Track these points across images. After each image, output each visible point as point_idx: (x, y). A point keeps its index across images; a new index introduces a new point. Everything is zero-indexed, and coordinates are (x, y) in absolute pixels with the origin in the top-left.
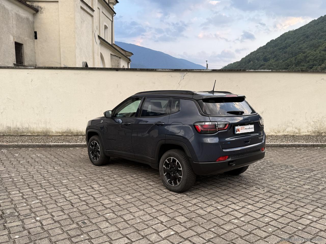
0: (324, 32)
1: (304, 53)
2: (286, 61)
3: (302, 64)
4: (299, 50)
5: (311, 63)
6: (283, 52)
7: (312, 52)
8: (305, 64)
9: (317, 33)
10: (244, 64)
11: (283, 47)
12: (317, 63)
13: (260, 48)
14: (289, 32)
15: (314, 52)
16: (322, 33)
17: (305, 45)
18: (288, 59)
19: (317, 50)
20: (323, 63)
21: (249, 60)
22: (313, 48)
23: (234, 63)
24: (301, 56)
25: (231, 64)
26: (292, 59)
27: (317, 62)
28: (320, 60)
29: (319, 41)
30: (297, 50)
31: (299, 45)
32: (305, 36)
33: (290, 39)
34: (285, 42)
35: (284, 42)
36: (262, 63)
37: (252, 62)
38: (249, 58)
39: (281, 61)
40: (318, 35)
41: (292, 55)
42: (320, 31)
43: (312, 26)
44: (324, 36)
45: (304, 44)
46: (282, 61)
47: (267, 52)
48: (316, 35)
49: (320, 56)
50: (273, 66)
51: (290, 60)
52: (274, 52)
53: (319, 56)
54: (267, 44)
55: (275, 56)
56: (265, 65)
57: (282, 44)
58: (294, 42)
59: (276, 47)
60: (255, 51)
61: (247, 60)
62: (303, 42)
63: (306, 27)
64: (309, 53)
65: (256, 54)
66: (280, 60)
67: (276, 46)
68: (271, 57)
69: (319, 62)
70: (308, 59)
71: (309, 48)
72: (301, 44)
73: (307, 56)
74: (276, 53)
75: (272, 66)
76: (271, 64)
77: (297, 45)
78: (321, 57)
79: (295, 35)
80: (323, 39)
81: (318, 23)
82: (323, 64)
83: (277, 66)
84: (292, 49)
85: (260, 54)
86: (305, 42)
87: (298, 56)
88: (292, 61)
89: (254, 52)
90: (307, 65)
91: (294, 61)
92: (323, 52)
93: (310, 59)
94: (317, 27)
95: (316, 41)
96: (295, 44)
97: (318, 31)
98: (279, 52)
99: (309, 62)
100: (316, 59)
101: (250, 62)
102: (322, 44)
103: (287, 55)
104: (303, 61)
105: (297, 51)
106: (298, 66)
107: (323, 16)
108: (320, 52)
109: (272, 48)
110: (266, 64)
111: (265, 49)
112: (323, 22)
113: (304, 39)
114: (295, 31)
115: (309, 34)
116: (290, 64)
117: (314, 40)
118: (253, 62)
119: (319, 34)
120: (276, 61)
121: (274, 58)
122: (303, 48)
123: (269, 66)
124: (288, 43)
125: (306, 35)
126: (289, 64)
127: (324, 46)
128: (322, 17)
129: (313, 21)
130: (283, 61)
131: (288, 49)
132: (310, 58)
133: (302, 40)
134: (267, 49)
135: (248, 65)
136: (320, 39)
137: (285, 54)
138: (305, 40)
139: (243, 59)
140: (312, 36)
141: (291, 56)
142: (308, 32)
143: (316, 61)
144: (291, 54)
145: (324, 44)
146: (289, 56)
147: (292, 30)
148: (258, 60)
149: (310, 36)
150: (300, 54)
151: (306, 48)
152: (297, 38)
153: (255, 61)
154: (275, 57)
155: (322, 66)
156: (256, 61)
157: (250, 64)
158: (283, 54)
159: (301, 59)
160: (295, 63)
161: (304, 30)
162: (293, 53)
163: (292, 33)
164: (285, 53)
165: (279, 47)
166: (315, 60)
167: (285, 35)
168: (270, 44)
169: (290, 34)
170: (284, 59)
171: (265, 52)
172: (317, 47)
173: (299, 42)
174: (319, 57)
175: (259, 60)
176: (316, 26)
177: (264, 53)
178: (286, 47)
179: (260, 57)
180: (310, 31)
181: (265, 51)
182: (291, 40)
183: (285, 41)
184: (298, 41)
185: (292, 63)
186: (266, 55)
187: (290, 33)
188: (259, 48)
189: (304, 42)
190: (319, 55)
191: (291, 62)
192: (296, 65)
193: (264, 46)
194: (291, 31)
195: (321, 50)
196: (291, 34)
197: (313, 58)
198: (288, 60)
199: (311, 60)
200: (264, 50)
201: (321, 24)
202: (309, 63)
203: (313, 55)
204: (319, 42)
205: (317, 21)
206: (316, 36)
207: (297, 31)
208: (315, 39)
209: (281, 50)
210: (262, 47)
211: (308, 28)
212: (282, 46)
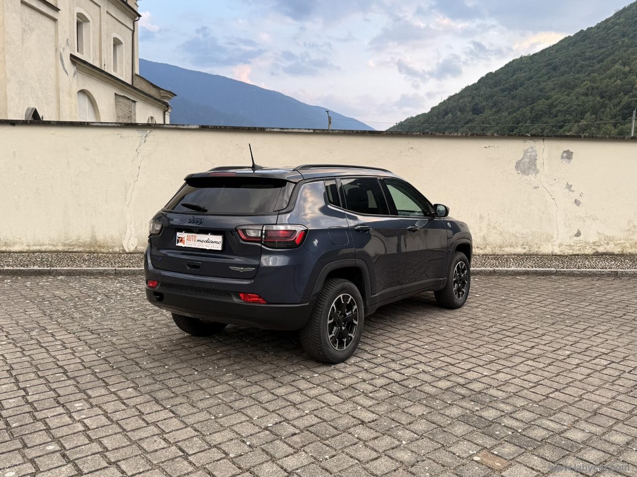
0: (586, 59)
1: (547, 99)
2: (515, 114)
3: (544, 119)
4: (539, 93)
5: (560, 118)
6: (509, 96)
7: (563, 98)
8: (550, 120)
9: (573, 62)
10: (436, 118)
11: (510, 87)
12: (572, 117)
13: (466, 87)
14: (521, 58)
15: (567, 96)
16: (583, 62)
17: (550, 84)
18: (519, 109)
19: (572, 94)
20: (582, 119)
21: (445, 110)
22: (563, 90)
23: (418, 116)
24: (542, 104)
25: (412, 118)
26: (524, 110)
27: (572, 115)
28: (577, 114)
29: (577, 76)
30: (536, 93)
31: (539, 84)
32: (551, 67)
33: (522, 71)
34: (514, 77)
35: (512, 77)
36: (469, 117)
37: (450, 115)
38: (444, 106)
39: (505, 114)
40: (575, 66)
41: (527, 102)
42: (578, 58)
43: (564, 48)
44: (586, 68)
45: (549, 82)
46: (508, 114)
47: (479, 96)
48: (572, 64)
49: (578, 105)
50: (490, 123)
51: (522, 111)
52: (491, 96)
53: (575, 105)
54: (479, 81)
55: (495, 104)
56: (475, 121)
57: (509, 80)
58: (531, 78)
59: (496, 86)
60: (457, 93)
61: (441, 111)
62: (546, 77)
63: (552, 50)
64: (557, 99)
65: (459, 100)
66: (504, 112)
67: (496, 84)
68: (488, 105)
69: (576, 117)
70: (554, 111)
71: (557, 90)
72: (543, 82)
73: (553, 105)
74: (495, 97)
75: (487, 124)
76: (487, 119)
77: (536, 84)
78: (580, 107)
79: (532, 65)
80: (585, 73)
81: (575, 43)
82: (582, 121)
83: (498, 124)
84: (526, 91)
85: (466, 99)
86: (551, 77)
87: (536, 104)
88: (526, 114)
89: (456, 95)
90: (552, 121)
91: (528, 114)
92: (583, 98)
93: (559, 110)
94: (573, 49)
95: (572, 77)
96: (531, 82)
97: (575, 58)
98: (503, 97)
99: (556, 116)
100: (570, 110)
101: (447, 115)
102: (582, 82)
103: (516, 103)
104: (547, 114)
105: (536, 95)
106: (536, 122)
107: (585, 30)
108: (577, 98)
109: (490, 88)
110: (476, 119)
111: (476, 89)
112: (584, 40)
113: (548, 73)
114: (532, 56)
115: (558, 63)
116: (522, 119)
117: (567, 74)
118: (452, 114)
119: (576, 63)
120: (496, 114)
121: (492, 107)
122: (547, 90)
123: (483, 124)
124: (519, 80)
125: (553, 65)
126: (520, 120)
127: (585, 87)
128: (582, 31)
129: (566, 38)
130: (510, 113)
131: (520, 91)
132: (559, 108)
133: (546, 75)
134: (480, 89)
135: (442, 120)
136: (578, 73)
137: (513, 101)
138: (550, 75)
139: (433, 109)
140: (563, 67)
141: (524, 104)
142: (557, 60)
143: (570, 115)
144: (524, 100)
145: (584, 83)
146: (522, 105)
147: (526, 55)
148: (462, 110)
149: (561, 66)
150: (540, 101)
151: (553, 89)
152: (536, 70)
153: (456, 114)
154: (494, 106)
155: (580, 124)
156: (459, 114)
157: (446, 119)
158: (508, 99)
159: (542, 111)
160: (531, 117)
161: (550, 55)
162: (528, 98)
163: (527, 60)
164: (514, 98)
165: (502, 87)
166: (568, 112)
167: (515, 63)
168: (485, 80)
169: (523, 62)
170: (510, 110)
171: (475, 96)
172: (573, 88)
173: (539, 78)
174: (576, 107)
175: (464, 112)
176: (571, 48)
177: (473, 98)
178: (515, 87)
179: (465, 105)
180: (560, 58)
181: (476, 94)
182: (524, 74)
183: (514, 75)
184: (538, 76)
185: (524, 117)
186: (477, 101)
187: (524, 60)
188: (464, 88)
189: (549, 78)
190: (576, 103)
191: (523, 115)
192: (533, 121)
193: (473, 85)
194: (524, 56)
195: (579, 93)
196: (525, 62)
197: (565, 108)
198: (518, 112)
199: (561, 112)
200: (475, 92)
201: (580, 44)
202: (557, 118)
203: (564, 103)
204: (576, 79)
205: (574, 40)
206: (571, 67)
207: (536, 56)
208: (569, 73)
209: (505, 93)
210: (471, 86)
211: (557, 51)
212: (508, 84)
